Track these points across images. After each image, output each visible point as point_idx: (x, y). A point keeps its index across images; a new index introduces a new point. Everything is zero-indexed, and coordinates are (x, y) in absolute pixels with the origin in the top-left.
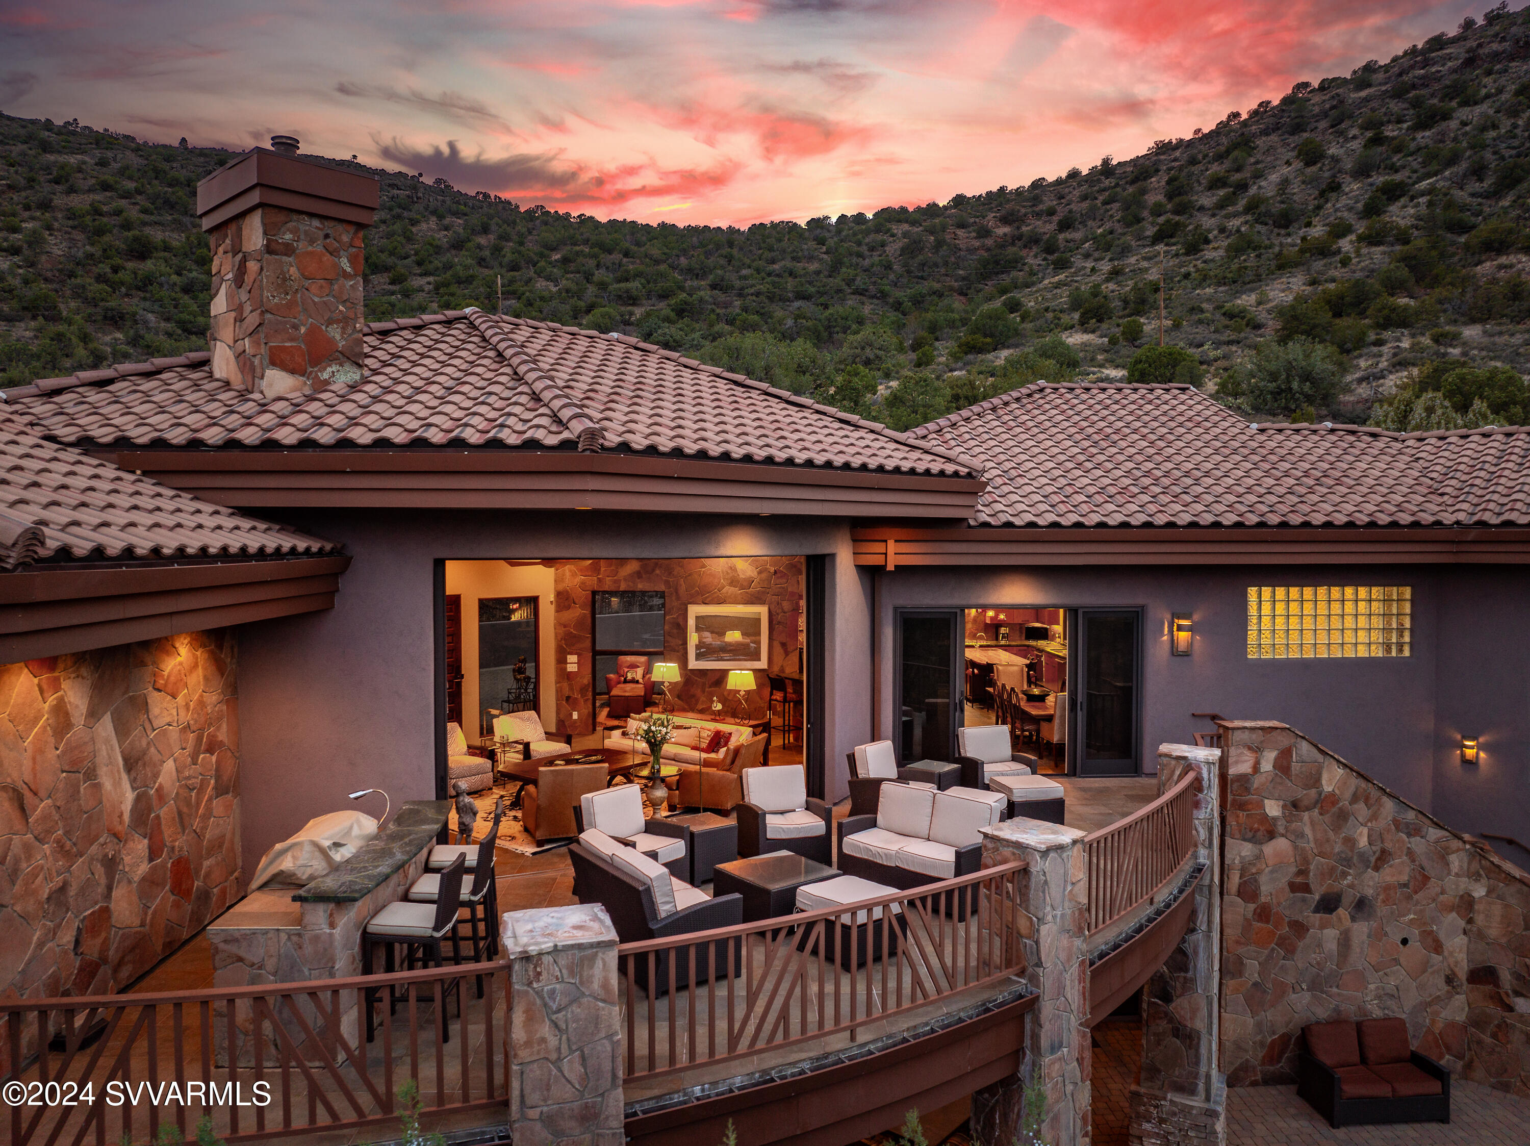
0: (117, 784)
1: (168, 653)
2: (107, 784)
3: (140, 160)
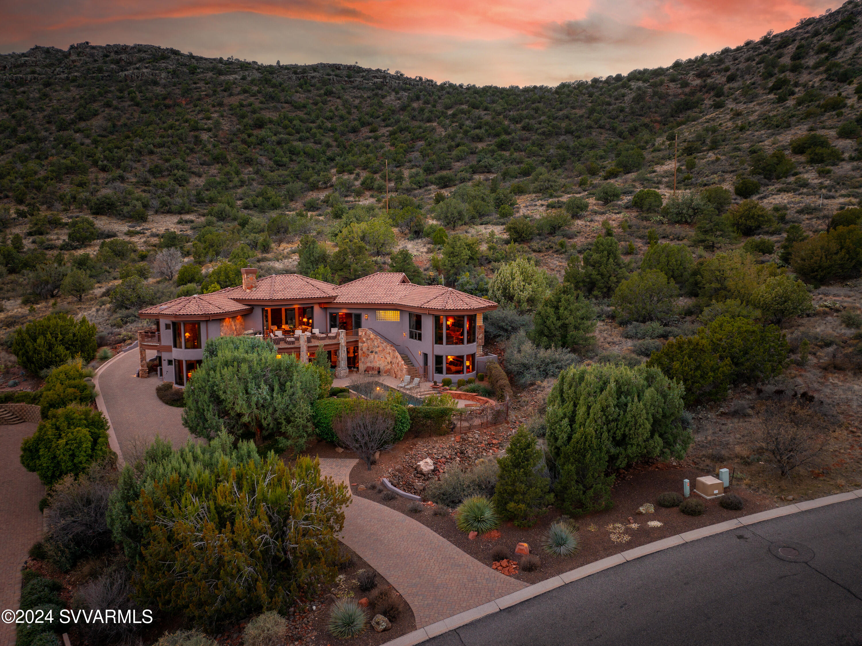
3: (259, 75)
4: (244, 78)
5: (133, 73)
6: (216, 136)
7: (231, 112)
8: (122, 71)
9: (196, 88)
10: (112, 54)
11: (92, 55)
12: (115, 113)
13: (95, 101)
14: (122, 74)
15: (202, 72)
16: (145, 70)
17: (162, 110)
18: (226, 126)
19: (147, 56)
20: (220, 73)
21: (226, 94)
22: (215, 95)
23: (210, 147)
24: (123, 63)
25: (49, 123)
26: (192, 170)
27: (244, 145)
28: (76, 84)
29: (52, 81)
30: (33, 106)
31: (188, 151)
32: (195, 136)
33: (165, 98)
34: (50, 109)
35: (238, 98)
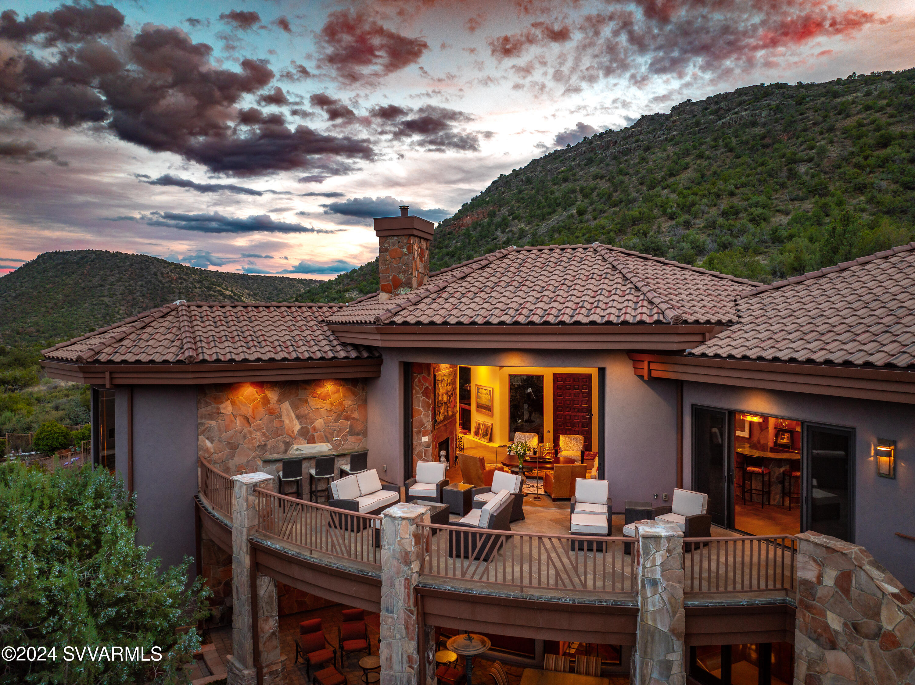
0: (291, 421)
1: (321, 387)
2: (287, 421)
3: (892, 85)
4: (868, 94)
5: (731, 119)
6: (818, 166)
7: (844, 136)
8: (720, 120)
9: (802, 120)
10: (712, 105)
11: (692, 111)
12: (705, 163)
13: (688, 155)
14: (720, 123)
15: (813, 100)
16: (743, 113)
17: (757, 150)
18: (834, 152)
19: (747, 98)
20: (836, 95)
21: (840, 117)
22: (824, 121)
23: (808, 178)
24: (722, 112)
25: (641, 184)
26: (778, 208)
27: (856, 170)
28: (673, 142)
29: (652, 144)
30: (631, 171)
31: (778, 187)
32: (790, 170)
33: (763, 137)
34: (645, 171)
35: (856, 118)
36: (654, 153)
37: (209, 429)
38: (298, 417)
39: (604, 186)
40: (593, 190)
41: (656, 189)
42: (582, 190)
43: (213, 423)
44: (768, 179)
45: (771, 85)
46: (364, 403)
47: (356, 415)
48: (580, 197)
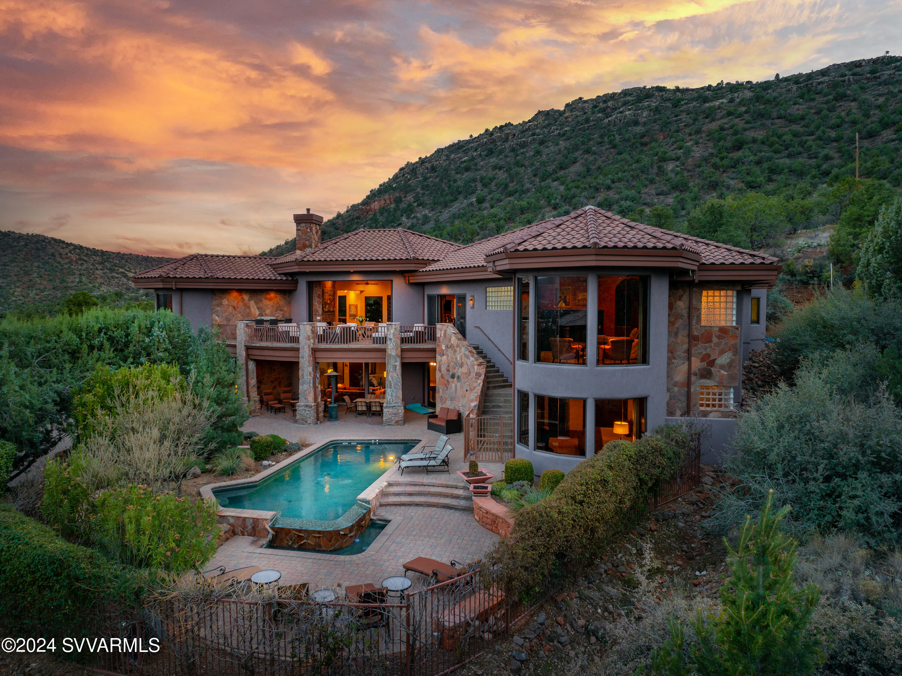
0: (255, 310)
1: (268, 294)
2: (253, 310)
4: (731, 101)
5: (616, 118)
6: (683, 164)
7: (708, 138)
8: (607, 118)
9: (676, 121)
10: (601, 104)
11: (583, 109)
12: (591, 158)
13: (577, 150)
14: (606, 121)
15: (686, 104)
16: (627, 113)
17: (637, 147)
18: (698, 153)
19: (631, 98)
20: (706, 100)
21: (707, 120)
22: (694, 124)
23: (673, 175)
24: (609, 110)
25: (535, 176)
26: (645, 202)
27: (712, 170)
28: (565, 137)
29: (547, 139)
30: (527, 163)
31: (647, 182)
32: (659, 167)
33: (643, 136)
34: (538, 164)
35: (719, 122)
36: (547, 147)
37: (217, 311)
38: (258, 308)
39: (502, 176)
40: (492, 180)
41: (547, 181)
42: (482, 179)
43: (219, 308)
44: (640, 175)
45: (652, 88)
46: (289, 303)
47: (285, 309)
48: (479, 186)
